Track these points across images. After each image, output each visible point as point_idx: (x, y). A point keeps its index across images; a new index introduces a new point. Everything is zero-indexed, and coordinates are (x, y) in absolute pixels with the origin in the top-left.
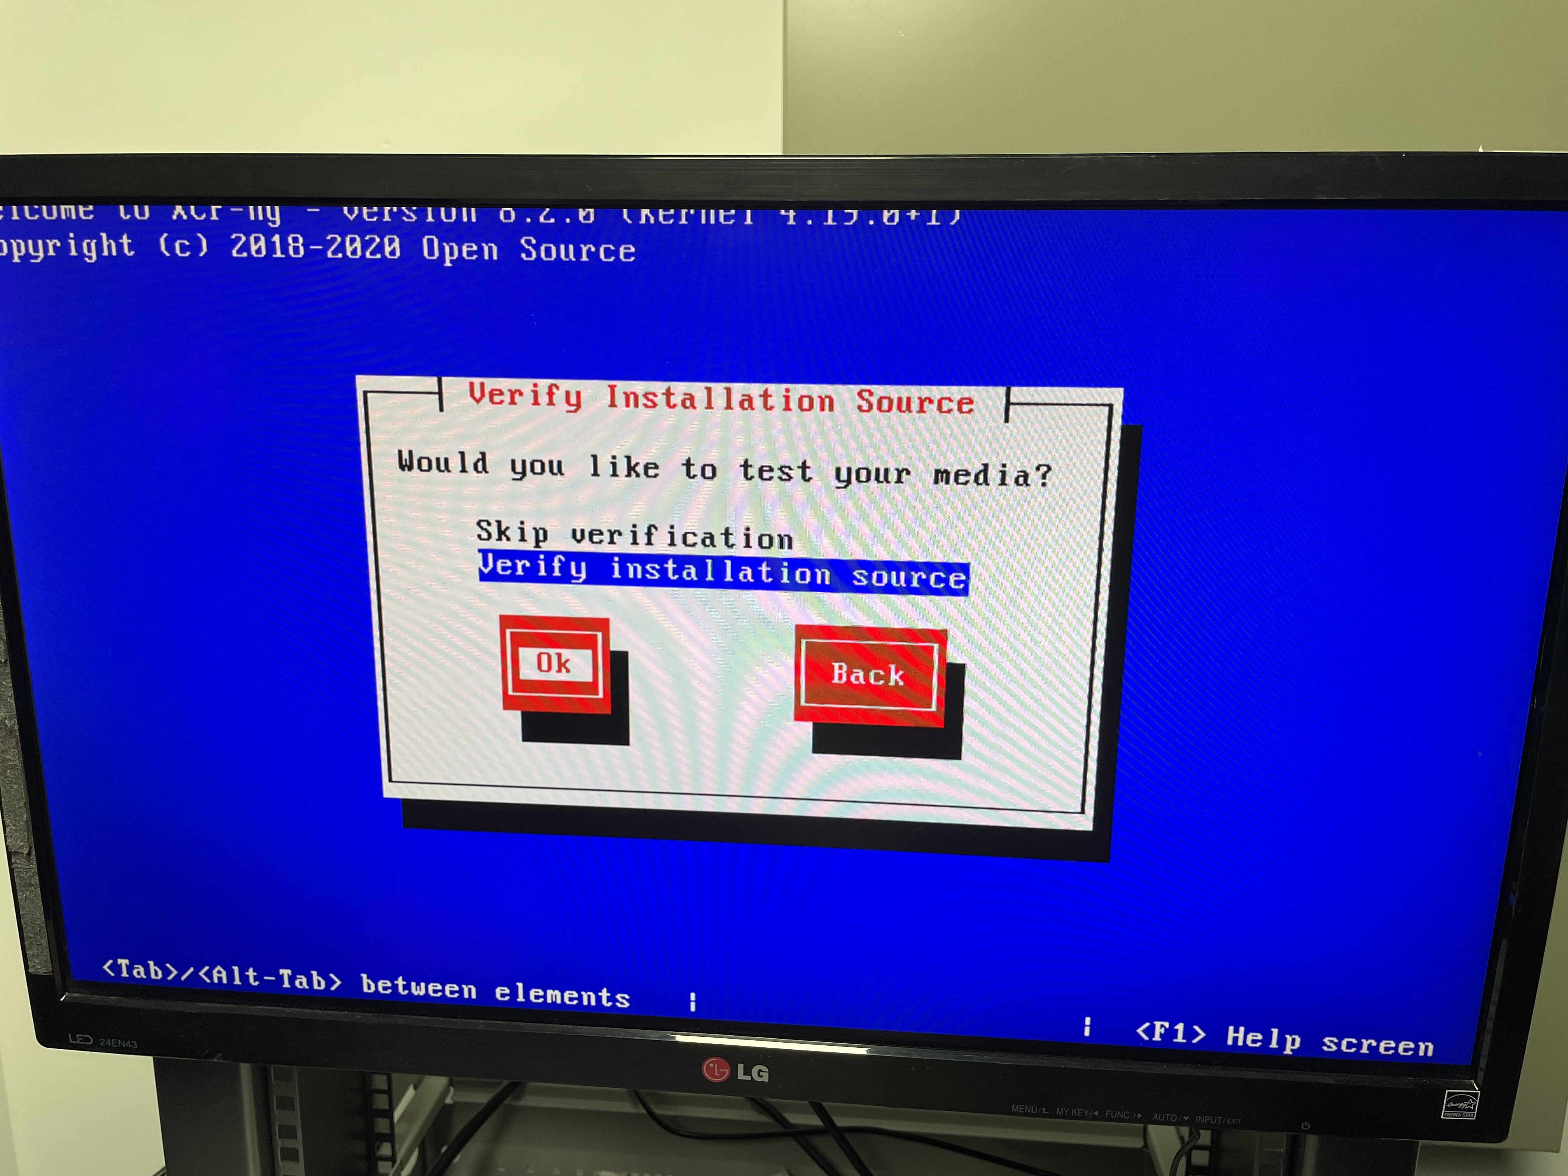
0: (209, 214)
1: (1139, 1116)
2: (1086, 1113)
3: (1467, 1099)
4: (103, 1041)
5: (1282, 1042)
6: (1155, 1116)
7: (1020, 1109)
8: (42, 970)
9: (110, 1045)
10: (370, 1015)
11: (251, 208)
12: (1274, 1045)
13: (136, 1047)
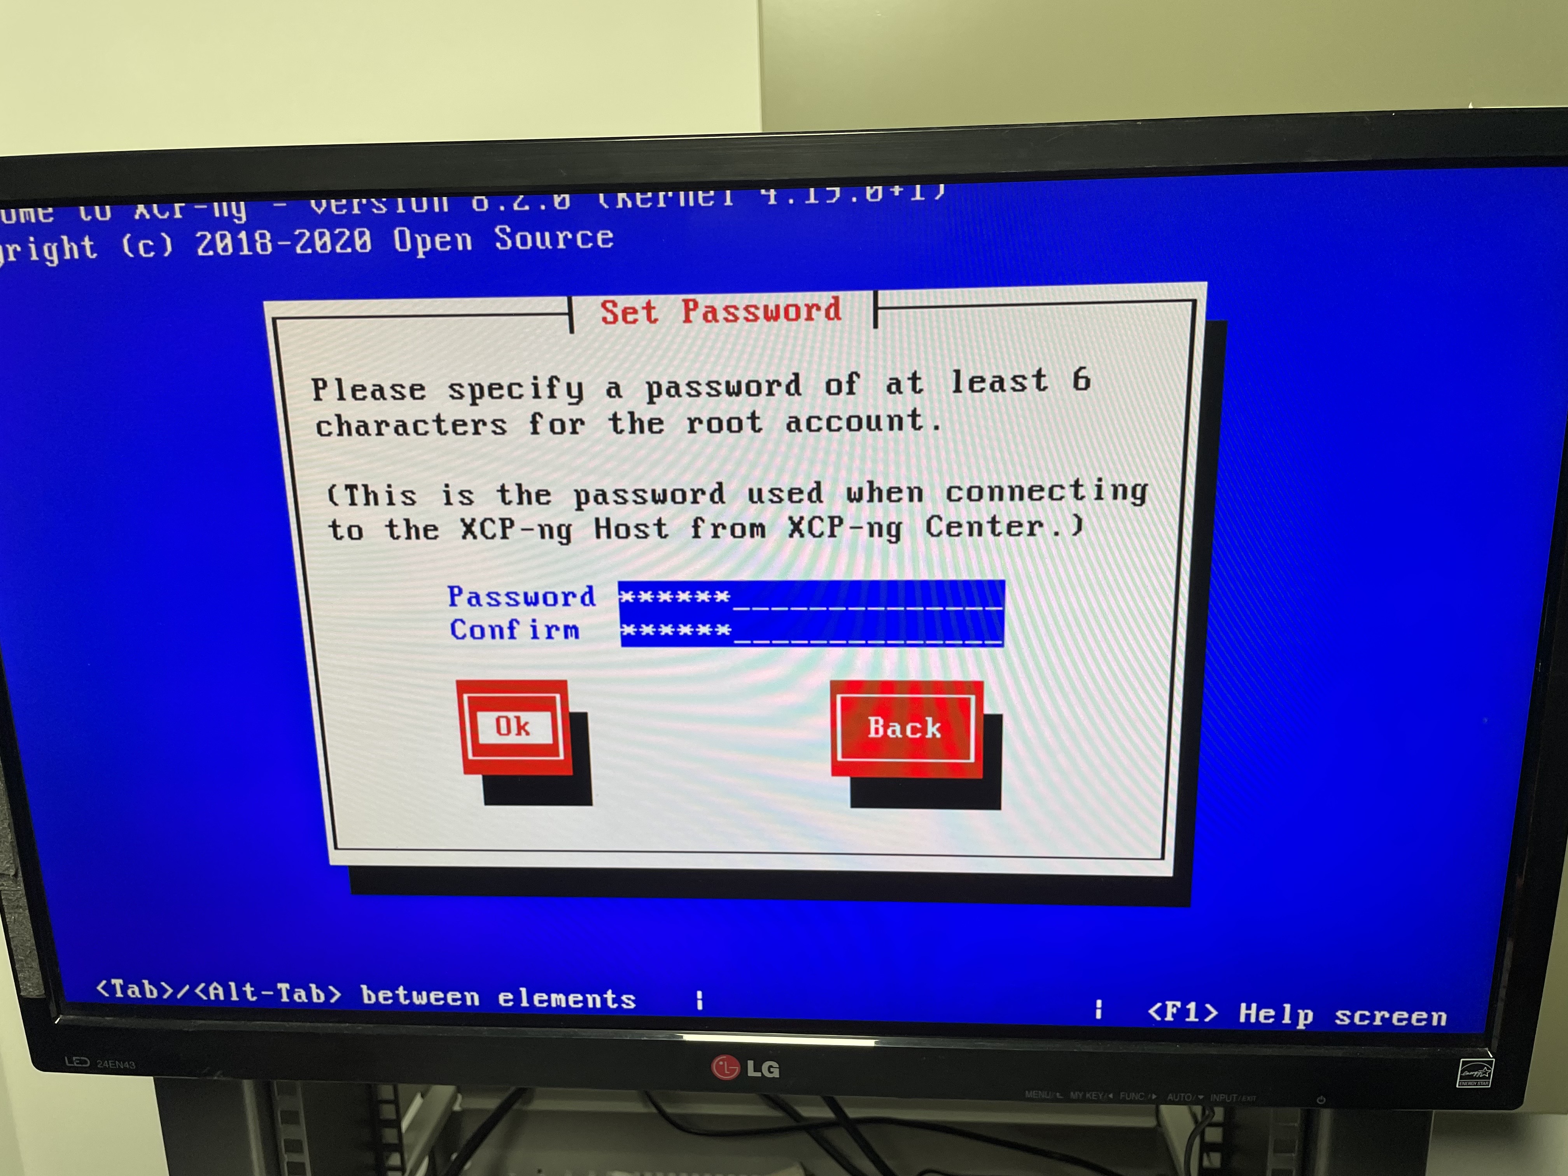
0: (173, 213)
1: (1154, 1097)
2: (1101, 1096)
3: (1482, 1067)
4: (99, 1063)
5: (1294, 1017)
6: (1170, 1097)
7: (1034, 1094)
8: (35, 993)
9: (107, 1066)
10: (371, 1026)
11: (216, 205)
12: (1287, 1020)
13: (134, 1068)
